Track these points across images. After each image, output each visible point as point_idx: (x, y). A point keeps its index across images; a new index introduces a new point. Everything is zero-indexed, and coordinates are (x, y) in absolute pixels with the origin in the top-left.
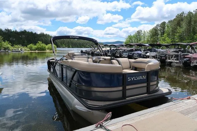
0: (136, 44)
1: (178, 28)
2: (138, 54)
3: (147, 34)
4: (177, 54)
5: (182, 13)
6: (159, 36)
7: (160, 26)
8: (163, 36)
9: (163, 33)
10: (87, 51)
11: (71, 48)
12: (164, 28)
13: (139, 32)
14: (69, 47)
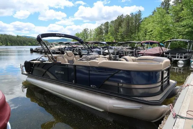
0: (94, 42)
1: (120, 28)
2: (97, 51)
3: (93, 33)
4: (131, 50)
5: (122, 15)
6: (104, 35)
7: (104, 26)
8: (107, 35)
9: (107, 32)
10: (37, 49)
11: (9, 45)
12: (108, 27)
13: (85, 30)
14: (7, 45)
